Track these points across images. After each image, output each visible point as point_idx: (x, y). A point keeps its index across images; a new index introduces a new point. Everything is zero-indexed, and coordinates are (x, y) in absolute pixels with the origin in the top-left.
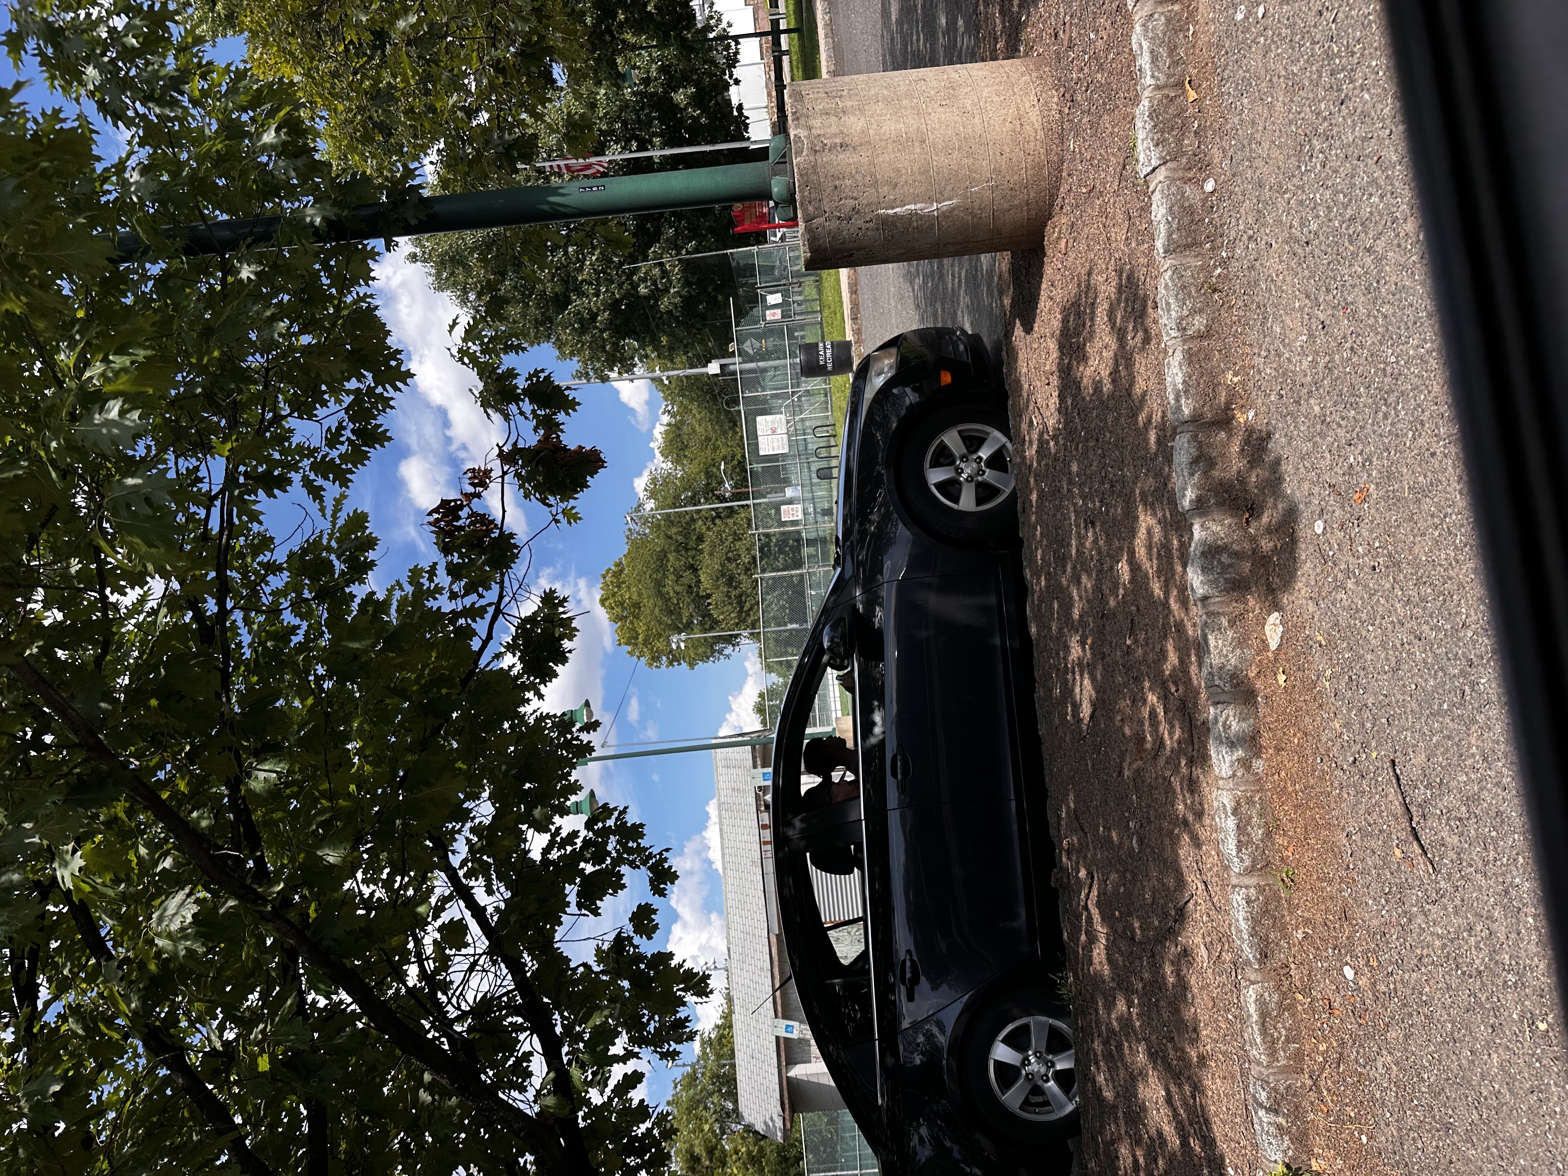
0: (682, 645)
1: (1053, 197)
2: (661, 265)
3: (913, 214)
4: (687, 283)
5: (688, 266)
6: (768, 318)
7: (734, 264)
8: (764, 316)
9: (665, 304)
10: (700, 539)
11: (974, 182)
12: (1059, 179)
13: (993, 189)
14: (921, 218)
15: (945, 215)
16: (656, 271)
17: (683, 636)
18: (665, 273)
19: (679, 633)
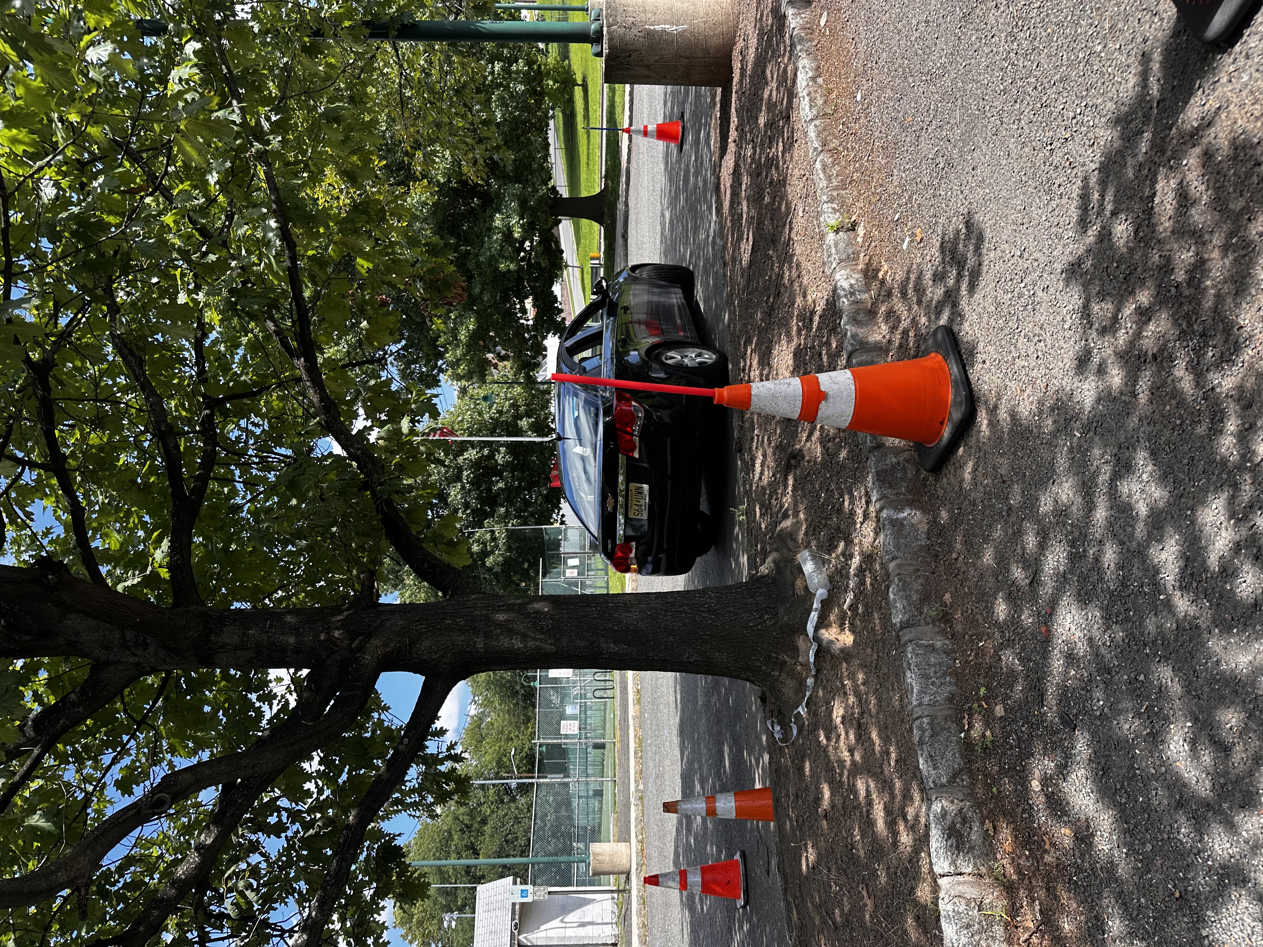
0: (454, 924)
1: (735, 32)
2: (493, 532)
3: (664, 31)
4: (509, 549)
5: (512, 535)
6: (567, 575)
7: (546, 537)
8: (564, 572)
9: (489, 561)
10: (484, 822)
11: (695, 18)
12: (738, 22)
13: (705, 23)
14: (668, 34)
15: (680, 34)
16: (488, 536)
17: (456, 915)
18: (494, 539)
19: (452, 912)
